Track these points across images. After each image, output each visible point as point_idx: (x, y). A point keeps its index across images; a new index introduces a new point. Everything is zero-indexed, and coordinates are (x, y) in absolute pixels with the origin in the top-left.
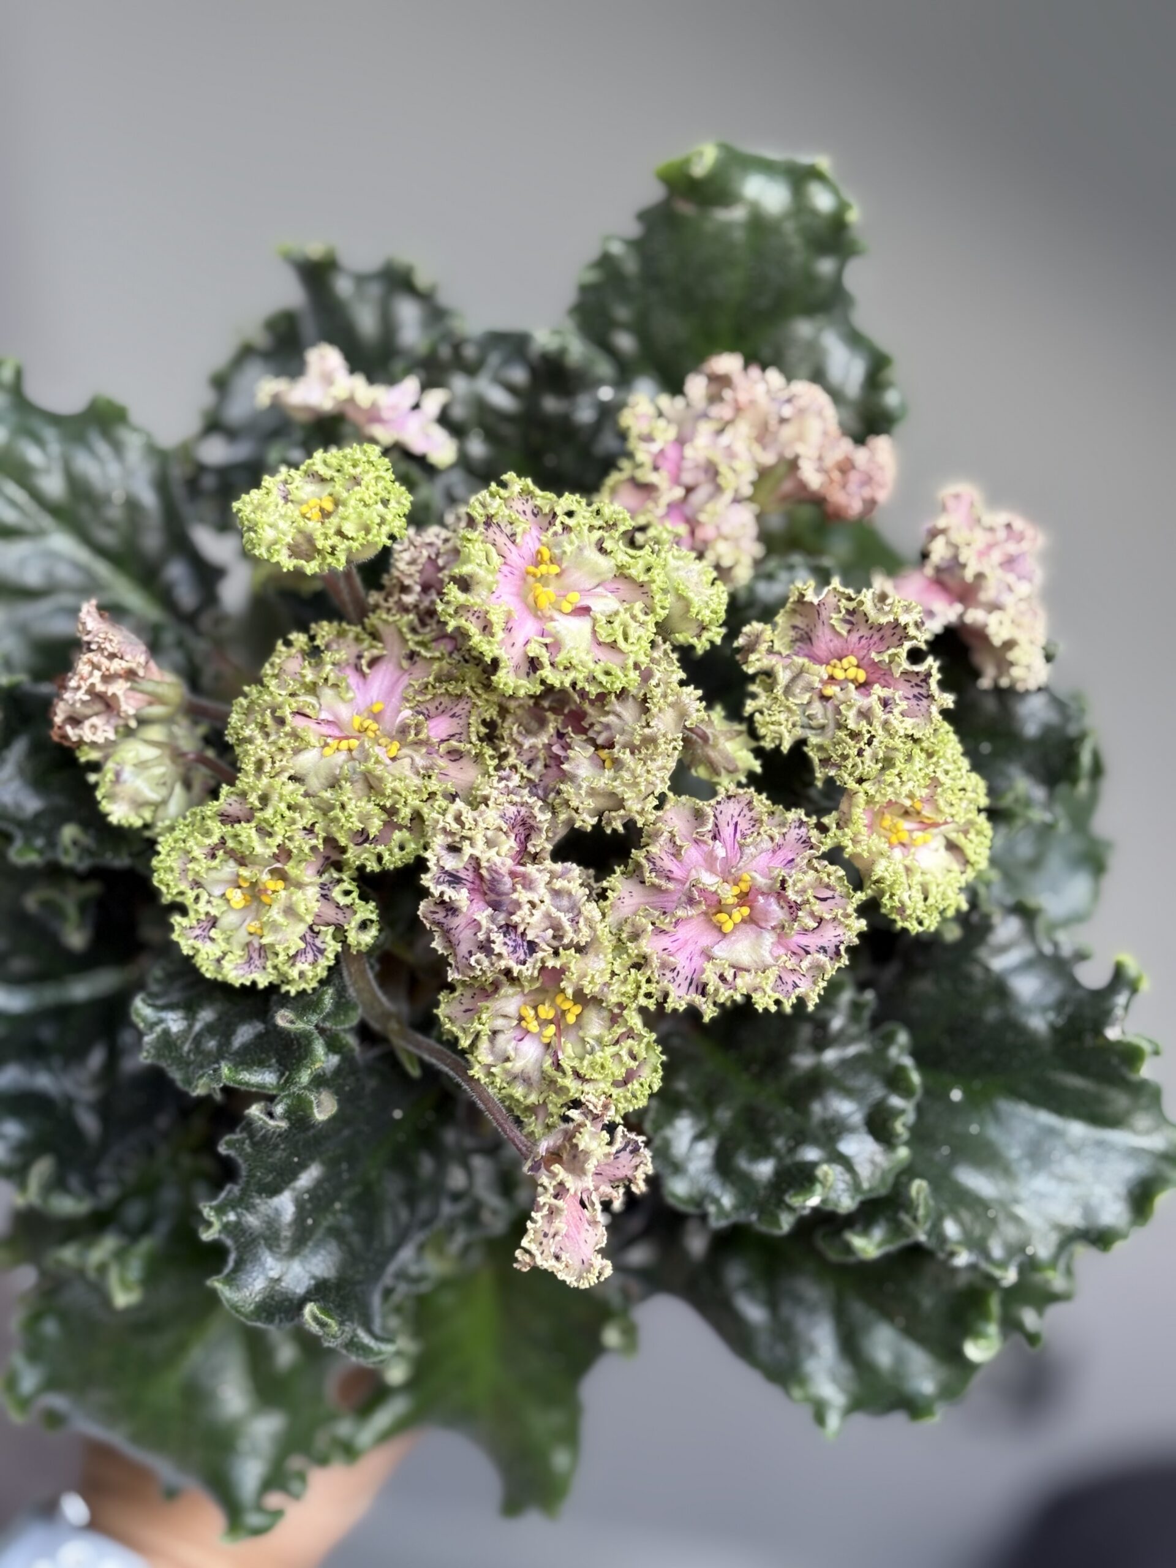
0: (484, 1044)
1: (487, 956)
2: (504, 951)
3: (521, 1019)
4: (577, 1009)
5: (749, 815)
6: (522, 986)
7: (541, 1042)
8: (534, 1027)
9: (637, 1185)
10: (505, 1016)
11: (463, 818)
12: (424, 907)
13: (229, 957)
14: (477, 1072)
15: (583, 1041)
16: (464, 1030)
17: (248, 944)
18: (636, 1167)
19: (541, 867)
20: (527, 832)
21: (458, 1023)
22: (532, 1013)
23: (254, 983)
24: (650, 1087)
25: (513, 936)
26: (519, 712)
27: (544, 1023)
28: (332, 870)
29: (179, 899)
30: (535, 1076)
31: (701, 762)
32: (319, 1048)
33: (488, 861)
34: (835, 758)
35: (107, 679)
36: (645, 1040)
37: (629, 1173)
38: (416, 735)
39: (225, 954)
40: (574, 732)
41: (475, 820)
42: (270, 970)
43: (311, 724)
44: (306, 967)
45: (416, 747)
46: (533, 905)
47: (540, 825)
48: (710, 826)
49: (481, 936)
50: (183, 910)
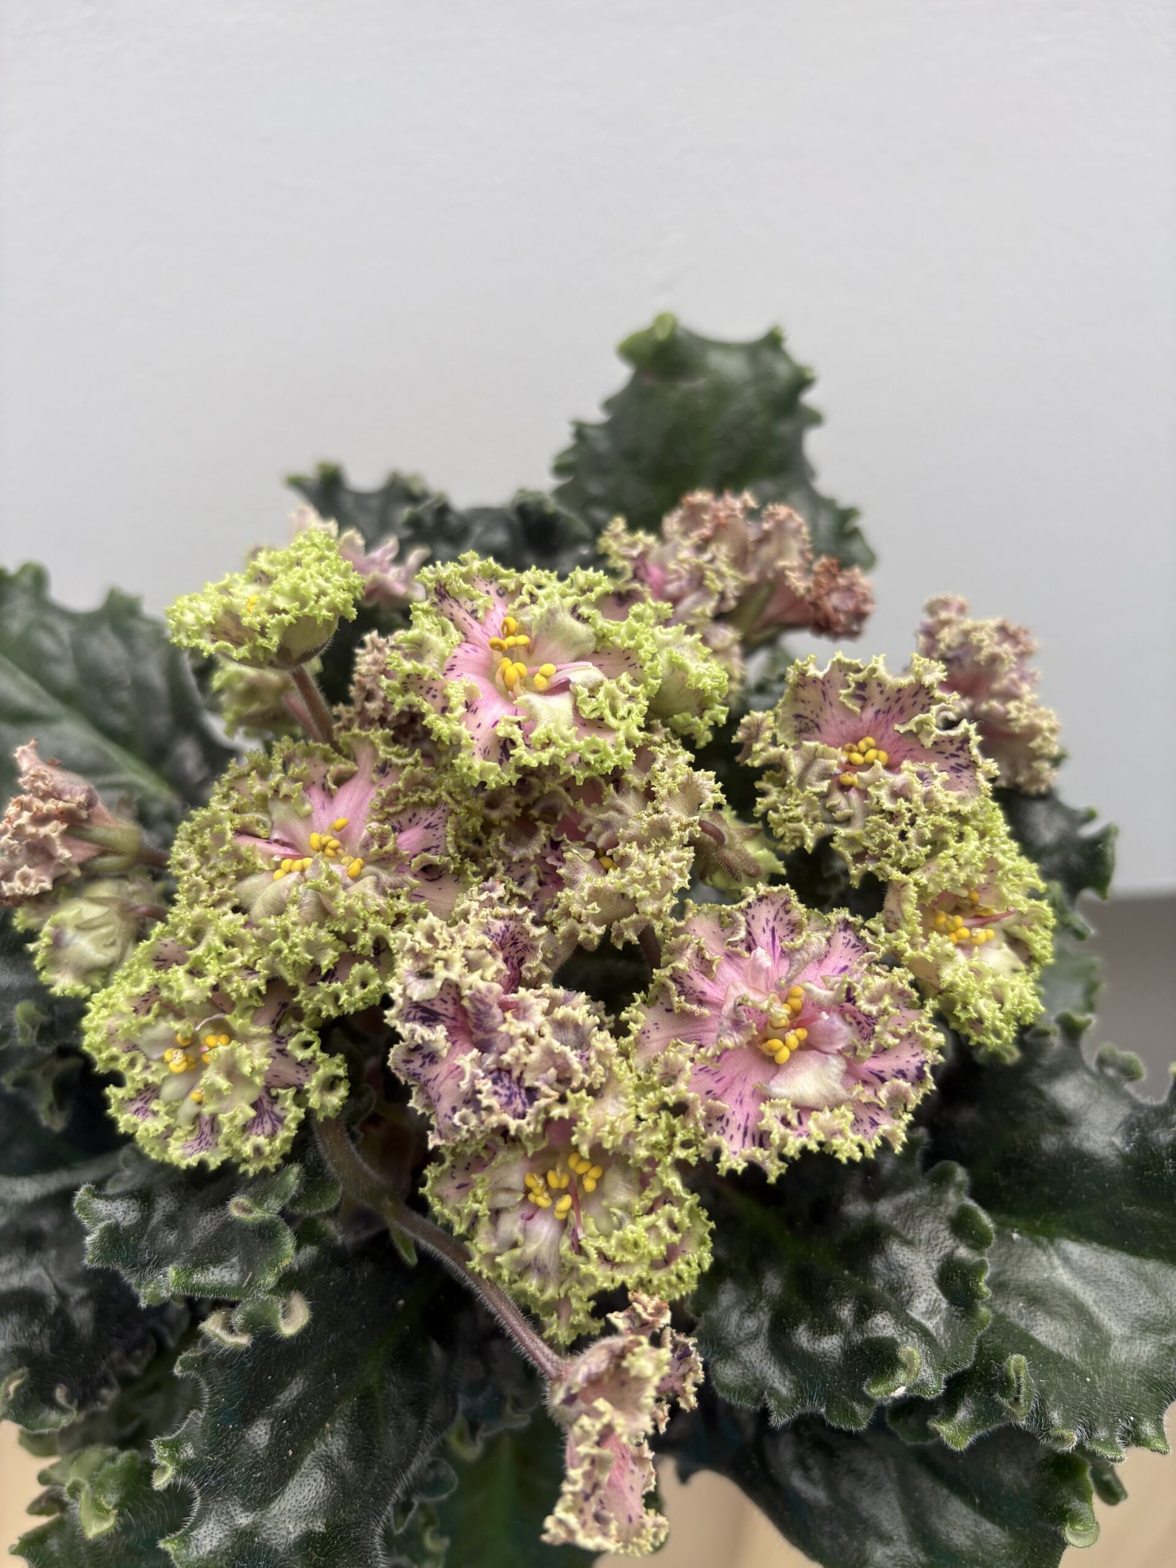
0: (484, 1227)
1: (474, 1112)
2: (494, 1102)
3: (528, 1191)
4: (595, 1173)
5: (786, 918)
6: (524, 1148)
7: (555, 1218)
8: (543, 1201)
9: (687, 1401)
10: (508, 1190)
11: (436, 934)
12: (395, 1054)
13: (178, 1133)
14: (475, 1264)
15: (609, 1214)
16: (458, 1212)
17: (198, 1117)
18: (684, 1378)
19: (539, 992)
20: (520, 955)
21: (451, 1203)
22: (541, 1182)
23: (202, 1164)
24: (699, 1265)
25: (506, 1082)
26: (505, 824)
27: (556, 1195)
28: (291, 1020)
29: (112, 1066)
30: (551, 1266)
31: (717, 868)
32: (289, 1243)
33: (470, 988)
34: (874, 850)
35: (41, 819)
36: (687, 1204)
37: (677, 1386)
38: (381, 847)
39: (169, 1130)
40: (569, 838)
41: (452, 938)
42: (222, 1147)
43: (260, 844)
44: (262, 1140)
45: (383, 864)
46: (530, 1041)
47: (535, 943)
48: (742, 934)
49: (464, 1085)
50: (117, 1079)
